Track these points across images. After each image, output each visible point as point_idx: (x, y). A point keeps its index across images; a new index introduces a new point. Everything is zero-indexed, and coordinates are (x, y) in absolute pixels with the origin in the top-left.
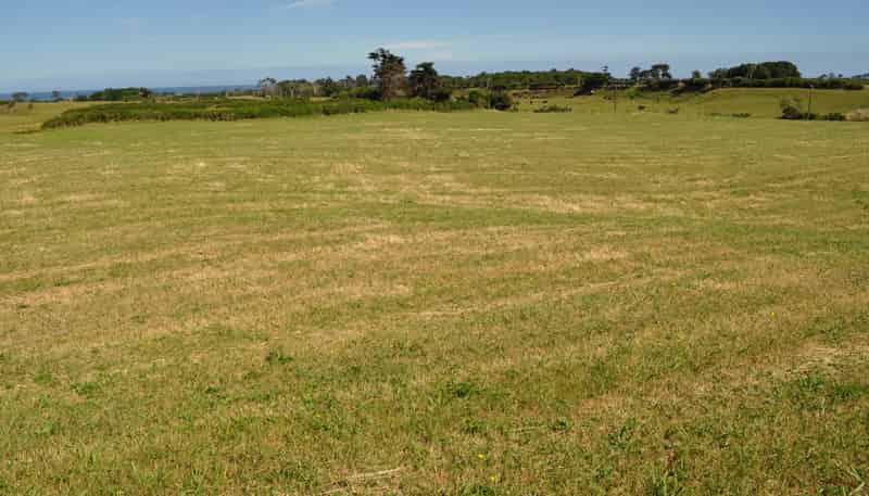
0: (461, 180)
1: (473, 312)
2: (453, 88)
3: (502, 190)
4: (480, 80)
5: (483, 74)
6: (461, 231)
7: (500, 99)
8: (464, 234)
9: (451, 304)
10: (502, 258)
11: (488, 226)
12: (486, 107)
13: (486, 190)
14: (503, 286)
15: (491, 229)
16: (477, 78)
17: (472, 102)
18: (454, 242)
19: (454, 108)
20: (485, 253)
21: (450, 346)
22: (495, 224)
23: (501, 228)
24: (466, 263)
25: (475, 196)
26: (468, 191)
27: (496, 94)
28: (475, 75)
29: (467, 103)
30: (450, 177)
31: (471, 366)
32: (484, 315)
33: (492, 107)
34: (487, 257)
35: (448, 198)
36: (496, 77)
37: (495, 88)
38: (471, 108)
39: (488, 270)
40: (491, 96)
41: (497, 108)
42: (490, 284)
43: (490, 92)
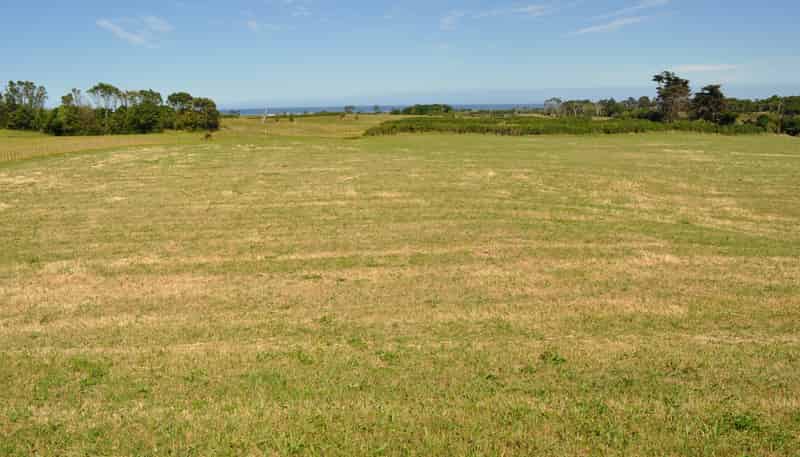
0: (744, 206)
1: (754, 343)
2: (741, 112)
3: (788, 219)
4: (768, 105)
5: (774, 97)
6: (743, 258)
7: (792, 124)
8: (745, 262)
9: (727, 332)
10: (787, 290)
11: (773, 256)
12: (776, 132)
13: (770, 218)
14: (787, 320)
15: (776, 259)
16: (768, 101)
17: (760, 126)
18: (734, 268)
19: (738, 131)
20: (768, 283)
21: (727, 375)
22: (782, 255)
23: (788, 259)
24: (746, 292)
25: (758, 223)
26: (750, 216)
27: (787, 118)
28: (765, 98)
29: (753, 127)
30: (732, 201)
31: (750, 400)
32: (766, 348)
33: (782, 132)
34: (770, 288)
35: (728, 222)
36: (789, 101)
37: (787, 112)
38: (758, 132)
39: (772, 302)
40: (782, 120)
41: (788, 133)
42: (773, 316)
43: (781, 116)
